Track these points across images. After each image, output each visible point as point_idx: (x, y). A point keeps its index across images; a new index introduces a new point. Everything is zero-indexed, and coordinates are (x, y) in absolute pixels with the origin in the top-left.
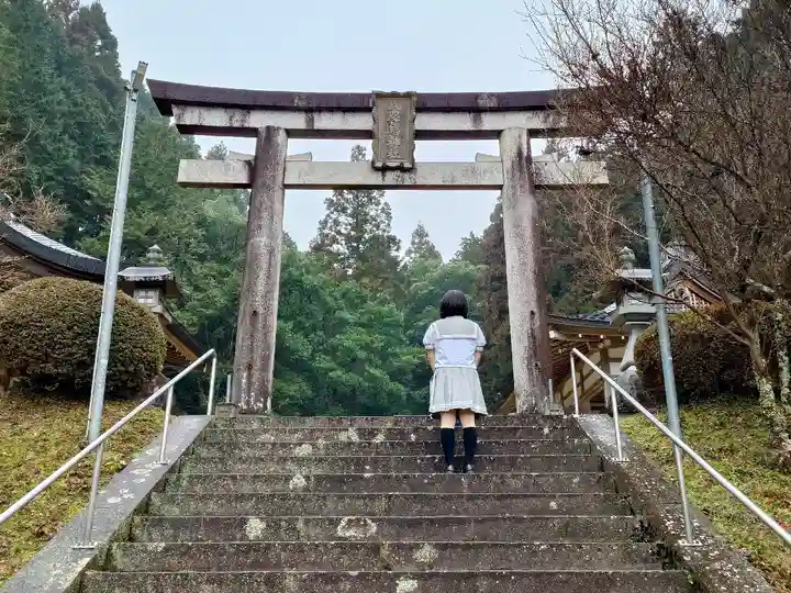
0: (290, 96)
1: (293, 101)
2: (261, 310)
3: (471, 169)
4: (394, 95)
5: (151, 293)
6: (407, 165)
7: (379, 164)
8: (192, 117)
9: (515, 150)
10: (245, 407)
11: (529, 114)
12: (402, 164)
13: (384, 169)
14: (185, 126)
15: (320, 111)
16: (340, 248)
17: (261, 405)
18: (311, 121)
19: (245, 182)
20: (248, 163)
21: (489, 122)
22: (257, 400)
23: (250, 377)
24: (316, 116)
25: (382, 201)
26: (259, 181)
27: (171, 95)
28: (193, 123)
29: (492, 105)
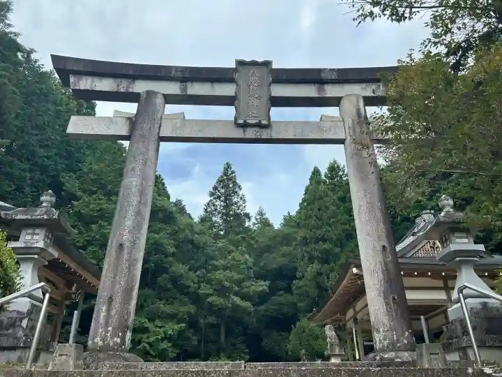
0: (168, 68)
1: (171, 73)
2: (127, 244)
3: (318, 126)
4: (254, 63)
5: (37, 231)
6: (264, 122)
7: (241, 121)
8: (85, 84)
9: (355, 111)
10: (100, 343)
11: (364, 85)
12: (260, 121)
13: (245, 126)
14: (79, 90)
15: (192, 81)
16: (217, 219)
17: (119, 340)
18: (185, 89)
19: (125, 134)
20: (129, 119)
21: (331, 91)
22: (114, 335)
23: (109, 310)
24: (189, 84)
25: (241, 193)
26: (137, 133)
27: (69, 67)
28: (86, 88)
29: (333, 78)
